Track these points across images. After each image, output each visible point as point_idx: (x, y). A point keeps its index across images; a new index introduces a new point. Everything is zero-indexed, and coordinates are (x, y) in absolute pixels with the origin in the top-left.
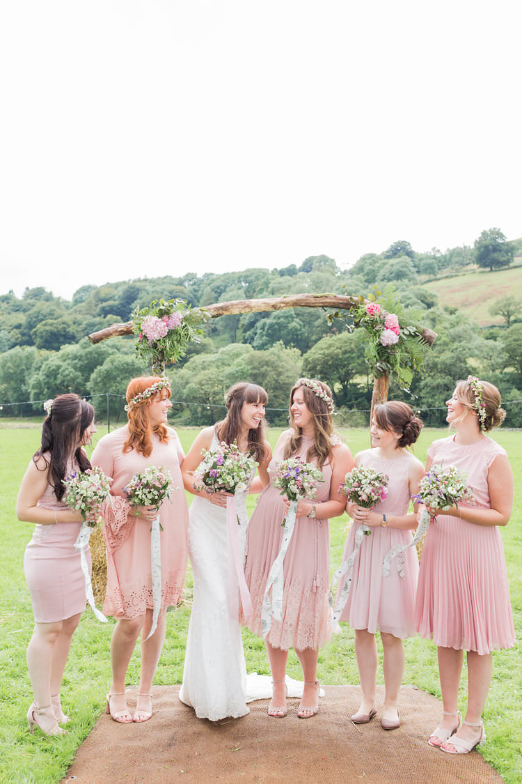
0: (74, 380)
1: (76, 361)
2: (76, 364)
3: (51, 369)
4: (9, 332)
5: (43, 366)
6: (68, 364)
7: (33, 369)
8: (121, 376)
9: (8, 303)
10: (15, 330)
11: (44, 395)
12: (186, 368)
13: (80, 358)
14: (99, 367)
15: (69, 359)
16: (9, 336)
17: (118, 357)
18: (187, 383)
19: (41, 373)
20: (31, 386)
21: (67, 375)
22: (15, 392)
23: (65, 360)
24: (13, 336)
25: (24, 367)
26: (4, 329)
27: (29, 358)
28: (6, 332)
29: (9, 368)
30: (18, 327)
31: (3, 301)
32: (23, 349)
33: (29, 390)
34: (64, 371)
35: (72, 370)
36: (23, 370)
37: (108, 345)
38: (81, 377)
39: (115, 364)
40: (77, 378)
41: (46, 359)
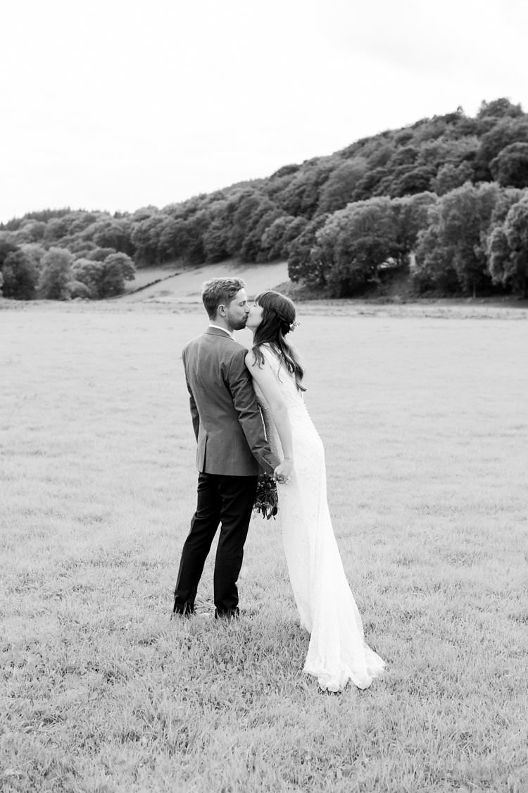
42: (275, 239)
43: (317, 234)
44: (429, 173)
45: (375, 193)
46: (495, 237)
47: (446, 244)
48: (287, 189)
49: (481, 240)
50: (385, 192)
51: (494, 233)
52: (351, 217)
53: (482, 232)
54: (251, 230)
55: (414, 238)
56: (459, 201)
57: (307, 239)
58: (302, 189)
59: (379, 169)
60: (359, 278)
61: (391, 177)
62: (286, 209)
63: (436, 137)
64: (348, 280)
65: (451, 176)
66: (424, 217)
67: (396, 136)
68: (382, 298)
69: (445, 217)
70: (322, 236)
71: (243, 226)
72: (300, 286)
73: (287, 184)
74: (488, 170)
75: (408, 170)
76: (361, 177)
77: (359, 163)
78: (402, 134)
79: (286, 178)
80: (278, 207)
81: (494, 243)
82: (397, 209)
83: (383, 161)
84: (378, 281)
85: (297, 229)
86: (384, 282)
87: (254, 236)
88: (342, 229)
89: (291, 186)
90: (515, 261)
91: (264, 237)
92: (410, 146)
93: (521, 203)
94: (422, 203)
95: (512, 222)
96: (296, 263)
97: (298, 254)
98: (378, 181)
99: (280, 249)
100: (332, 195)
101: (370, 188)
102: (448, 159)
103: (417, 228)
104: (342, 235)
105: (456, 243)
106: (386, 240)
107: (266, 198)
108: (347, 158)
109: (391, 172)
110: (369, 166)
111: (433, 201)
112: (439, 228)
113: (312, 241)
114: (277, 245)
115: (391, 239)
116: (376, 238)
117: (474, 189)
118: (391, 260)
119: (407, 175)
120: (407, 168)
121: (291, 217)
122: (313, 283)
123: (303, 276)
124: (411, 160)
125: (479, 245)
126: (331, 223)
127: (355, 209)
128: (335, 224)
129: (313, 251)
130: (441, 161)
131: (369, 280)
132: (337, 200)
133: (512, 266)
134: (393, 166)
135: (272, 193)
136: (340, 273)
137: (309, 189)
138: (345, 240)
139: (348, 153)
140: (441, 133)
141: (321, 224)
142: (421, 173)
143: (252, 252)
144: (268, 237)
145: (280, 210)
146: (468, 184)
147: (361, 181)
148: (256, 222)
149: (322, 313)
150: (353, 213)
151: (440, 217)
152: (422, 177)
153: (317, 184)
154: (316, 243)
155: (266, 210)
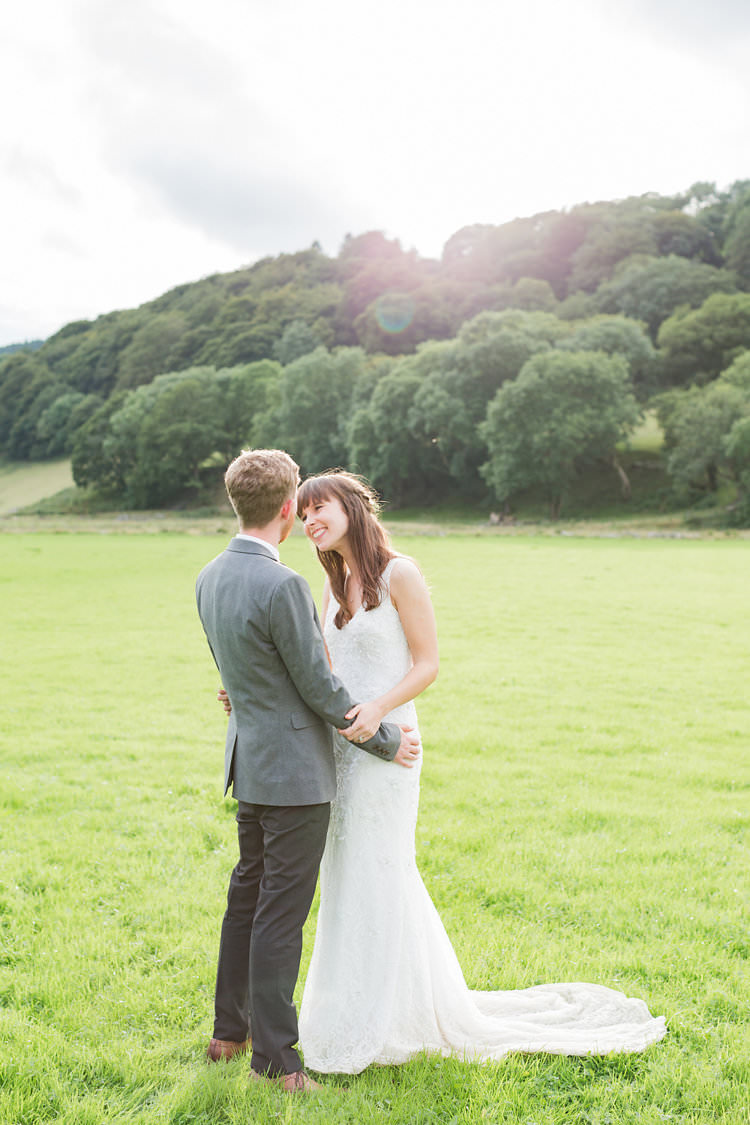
0: (447, 416)
1: (454, 372)
2: (452, 379)
3: (396, 392)
4: (310, 325)
5: (378, 389)
6: (435, 381)
7: (355, 397)
8: (564, 404)
9: (308, 266)
10: (321, 319)
11: (378, 455)
12: (727, 381)
13: (464, 365)
14: (507, 385)
15: (438, 368)
16: (310, 332)
17: (555, 358)
18: (736, 416)
19: (373, 404)
20: (351, 436)
21: (433, 407)
22: (316, 452)
23: (426, 373)
24: (318, 331)
25: (336, 394)
26: (300, 319)
27: (348, 370)
28: (303, 324)
29: (302, 396)
30: (328, 312)
31: (299, 263)
32: (335, 354)
33: (348, 444)
34: (424, 397)
35: (444, 393)
36: (333, 399)
37: (528, 334)
38: (462, 411)
39: (548, 373)
40: (455, 412)
41: (385, 372)
42: (57, 427)
43: (113, 419)
44: (271, 334)
45: (196, 361)
46: (358, 423)
47: (292, 434)
48: (74, 355)
49: (340, 427)
50: (211, 361)
51: (356, 418)
52: (160, 395)
53: (340, 417)
54: (22, 412)
55: (248, 425)
56: (309, 373)
57: (98, 426)
58: (94, 355)
59: (203, 327)
60: (172, 482)
61: (219, 340)
62: (73, 383)
63: (282, 283)
64: (156, 485)
65: (303, 339)
66: (260, 394)
67: (228, 282)
68: (205, 509)
69: (290, 394)
70: (118, 422)
71: (11, 407)
72: (89, 492)
73: (73, 348)
74: (352, 331)
75: (242, 329)
76: (177, 339)
77: (174, 320)
78: (235, 280)
79: (72, 340)
80: (61, 381)
81: (356, 431)
82: (224, 384)
83: (207, 316)
84: (199, 484)
85: (88, 411)
86: (207, 487)
87: (26, 421)
88: (148, 411)
89: (79, 352)
90: (386, 456)
91: (41, 423)
92: (246, 296)
93: (391, 377)
94: (259, 376)
95: (381, 402)
96: (83, 460)
97: (85, 447)
98: (201, 345)
99: (64, 440)
100: (137, 364)
101: (189, 354)
102: (298, 314)
103: (252, 410)
104: (148, 421)
105: (306, 432)
106: (210, 427)
107: (44, 368)
108: (159, 312)
109: (219, 332)
110: (189, 324)
111: (274, 373)
112: (281, 410)
113: (106, 429)
114: (59, 434)
115: (216, 427)
116: (196, 425)
117: (329, 357)
118: (217, 455)
119: (241, 336)
120: (242, 327)
121: (78, 396)
122: (106, 489)
123: (94, 479)
124: (247, 315)
125: (337, 433)
126: (132, 402)
127: (167, 383)
128: (137, 405)
129: (107, 443)
130: (289, 317)
131: (188, 485)
132: (144, 371)
133: (381, 464)
134: (223, 323)
135: (52, 361)
136: (146, 474)
137: (104, 355)
138: (152, 428)
139: (161, 305)
140: (290, 279)
141: (118, 405)
142: (261, 334)
143: (23, 444)
144: (47, 423)
145: (64, 385)
146: (321, 350)
147: (179, 344)
148: (30, 402)
149: (111, 531)
150: (163, 389)
151: (283, 395)
152: (262, 340)
153: (116, 349)
154: (111, 432)
155: (43, 385)
